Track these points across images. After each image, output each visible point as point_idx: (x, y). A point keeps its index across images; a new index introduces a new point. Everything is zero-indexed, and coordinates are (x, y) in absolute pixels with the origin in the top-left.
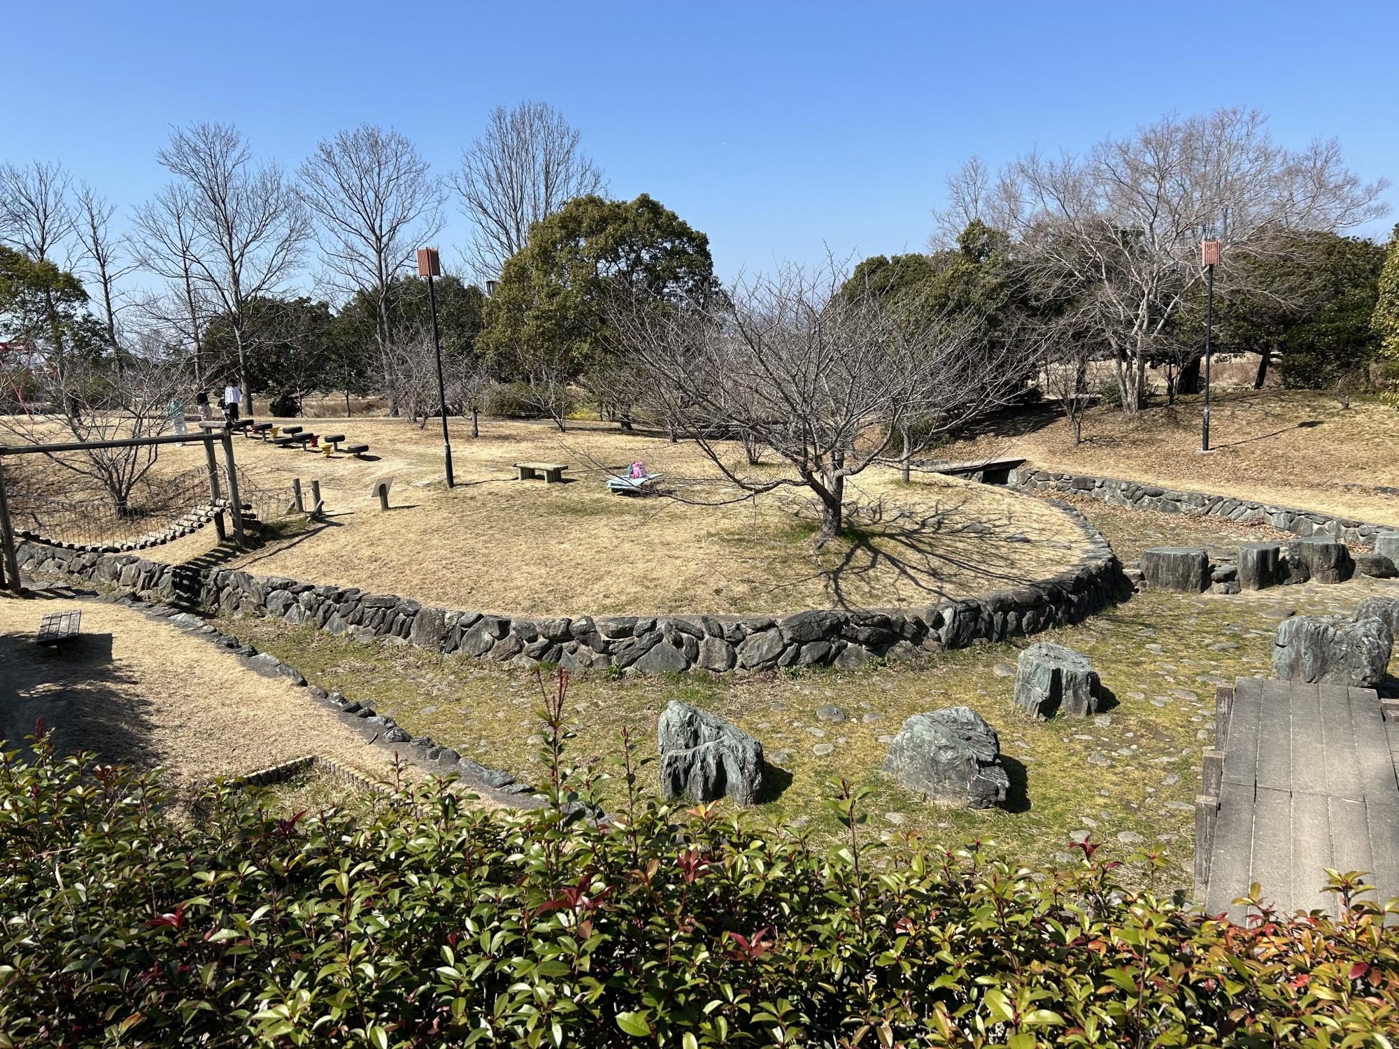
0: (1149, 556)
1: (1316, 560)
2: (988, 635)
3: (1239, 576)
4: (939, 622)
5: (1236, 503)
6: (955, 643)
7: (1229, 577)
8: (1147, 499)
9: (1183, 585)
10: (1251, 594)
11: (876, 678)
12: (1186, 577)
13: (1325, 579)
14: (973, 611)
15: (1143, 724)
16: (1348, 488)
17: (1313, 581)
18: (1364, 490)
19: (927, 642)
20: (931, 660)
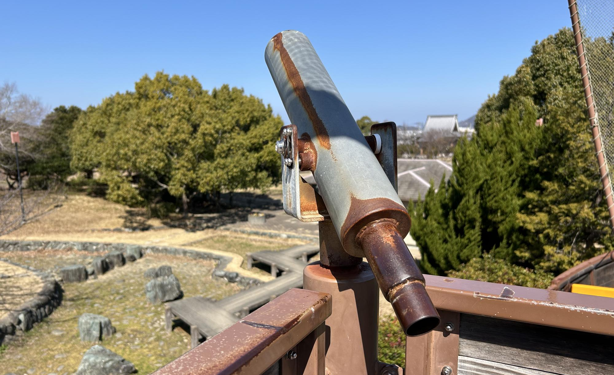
0: (64, 272)
1: (115, 260)
2: (37, 321)
3: (96, 272)
4: (19, 322)
5: (57, 243)
6: (28, 328)
7: (93, 273)
8: (11, 247)
9: (79, 280)
10: (102, 278)
11: (7, 356)
12: (80, 276)
13: (119, 266)
14: (29, 313)
15: (132, 330)
16: (93, 231)
17: (116, 268)
18: (99, 231)
19: (18, 333)
20: (23, 340)
